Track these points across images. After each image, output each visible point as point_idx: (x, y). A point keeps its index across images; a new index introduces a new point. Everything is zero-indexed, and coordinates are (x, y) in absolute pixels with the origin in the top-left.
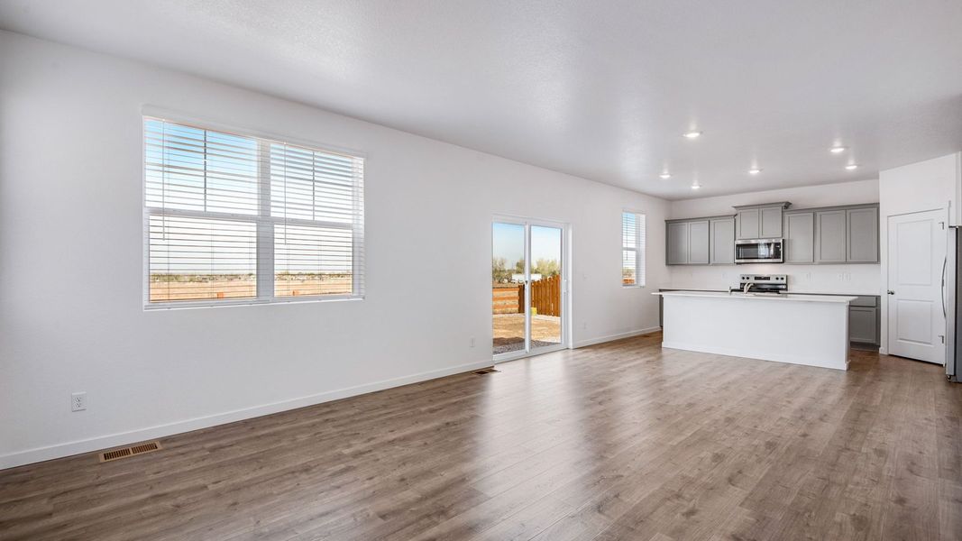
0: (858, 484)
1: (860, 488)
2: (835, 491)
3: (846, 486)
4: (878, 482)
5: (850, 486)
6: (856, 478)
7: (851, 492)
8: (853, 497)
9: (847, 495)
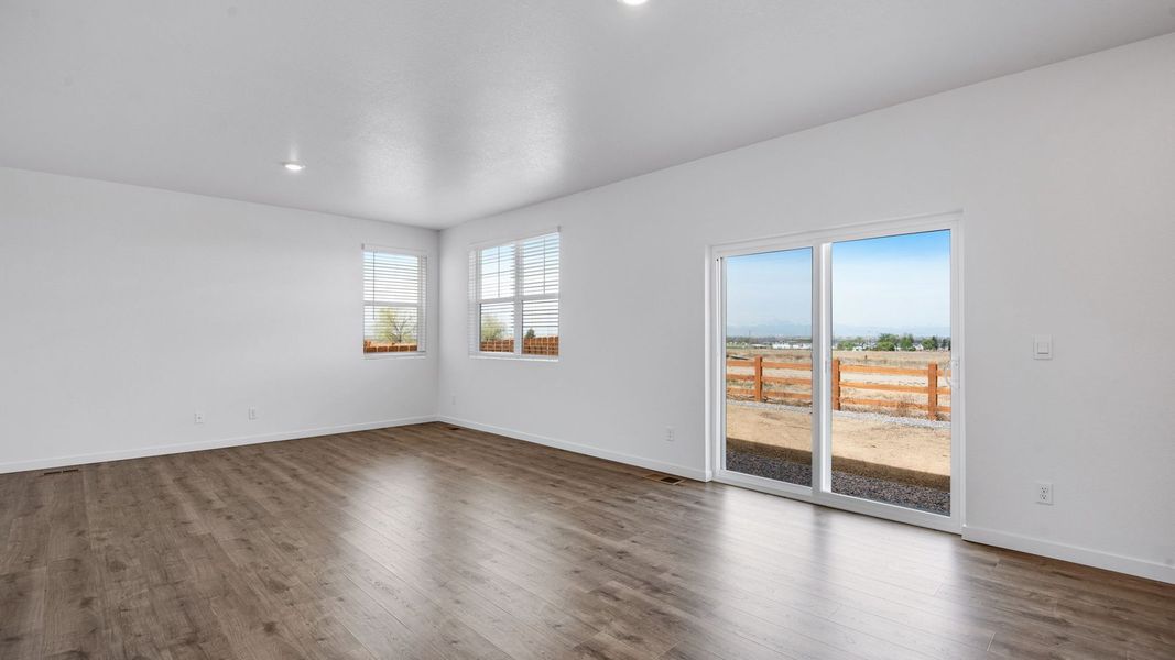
0: (140, 597)
1: (134, 594)
2: (156, 578)
3: (150, 589)
4: (120, 610)
5: (145, 590)
6: (146, 603)
7: (141, 585)
8: (136, 582)
9: (142, 580)
